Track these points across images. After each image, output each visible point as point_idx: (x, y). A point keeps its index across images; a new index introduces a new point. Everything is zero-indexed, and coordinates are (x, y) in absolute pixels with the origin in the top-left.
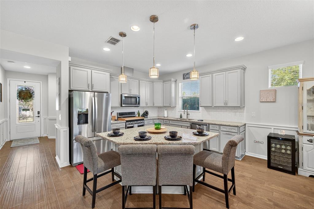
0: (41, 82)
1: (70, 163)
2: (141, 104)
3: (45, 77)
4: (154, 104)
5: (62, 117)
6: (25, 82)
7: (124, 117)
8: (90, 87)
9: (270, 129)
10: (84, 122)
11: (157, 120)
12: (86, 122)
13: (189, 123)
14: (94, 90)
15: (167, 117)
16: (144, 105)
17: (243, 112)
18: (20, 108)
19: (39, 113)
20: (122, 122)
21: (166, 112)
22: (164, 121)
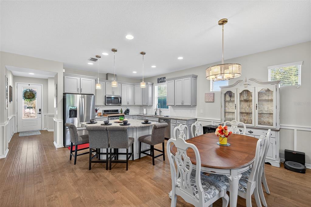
0: (42, 85)
1: (64, 146)
2: (123, 103)
3: (45, 81)
4: (134, 104)
5: (58, 112)
6: (29, 85)
7: (107, 114)
8: (79, 90)
9: (211, 122)
10: (74, 116)
11: (137, 116)
12: (76, 116)
13: (158, 118)
14: (82, 93)
15: (146, 114)
16: (126, 104)
17: (196, 110)
18: (25, 107)
19: (40, 110)
20: (106, 117)
21: (145, 110)
22: (142, 117)
